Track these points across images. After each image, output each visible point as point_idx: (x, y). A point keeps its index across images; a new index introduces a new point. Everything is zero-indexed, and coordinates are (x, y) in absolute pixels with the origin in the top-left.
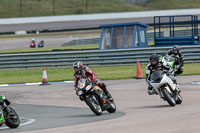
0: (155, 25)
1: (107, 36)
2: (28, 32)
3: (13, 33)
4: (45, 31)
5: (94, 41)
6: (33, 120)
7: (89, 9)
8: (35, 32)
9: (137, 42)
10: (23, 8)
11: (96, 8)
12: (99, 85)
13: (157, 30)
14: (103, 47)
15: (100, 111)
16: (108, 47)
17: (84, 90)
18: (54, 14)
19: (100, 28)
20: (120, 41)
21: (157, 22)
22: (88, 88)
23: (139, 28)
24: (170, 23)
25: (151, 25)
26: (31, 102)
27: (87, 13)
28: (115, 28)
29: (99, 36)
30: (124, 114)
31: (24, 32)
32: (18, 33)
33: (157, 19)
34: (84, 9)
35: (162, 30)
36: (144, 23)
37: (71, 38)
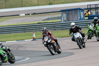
0: (88, 9)
1: (65, 15)
2: (26, 15)
3: (18, 15)
4: (34, 14)
5: (58, 18)
6: (29, 58)
7: (55, 2)
8: (29, 14)
9: (79, 18)
10: (23, 3)
12: (54, 40)
14: (62, 21)
15: (54, 53)
16: (65, 21)
17: (47, 42)
19: (61, 11)
20: (71, 18)
22: (49, 41)
23: (80, 11)
24: (95, 8)
25: (86, 9)
26: (28, 49)
27: (55, 4)
28: (68, 11)
29: (61, 16)
30: (73, 54)
31: (24, 15)
32: (21, 15)
33: (89, 6)
34: (53, 2)
36: (82, 8)
37: (47, 17)
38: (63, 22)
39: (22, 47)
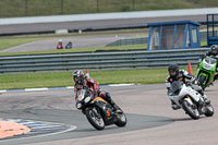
0: (208, 24)
1: (156, 35)
2: (70, 31)
3: (54, 32)
5: (142, 41)
6: (75, 127)
7: (136, 6)
8: (77, 31)
9: (188, 42)
10: (65, 5)
11: (144, 4)
13: (211, 29)
14: (151, 47)
16: (156, 48)
17: (83, 102)
18: (98, 11)
19: (148, 27)
20: (170, 42)
21: (210, 20)
22: (87, 100)
23: (191, 27)
25: (203, 23)
27: (134, 10)
28: (164, 27)
29: (147, 36)
31: (65, 31)
32: (59, 32)
34: (131, 6)
35: (216, 29)
36: (196, 22)
37: (116, 38)
38: (151, 50)
39: (61, 102)
